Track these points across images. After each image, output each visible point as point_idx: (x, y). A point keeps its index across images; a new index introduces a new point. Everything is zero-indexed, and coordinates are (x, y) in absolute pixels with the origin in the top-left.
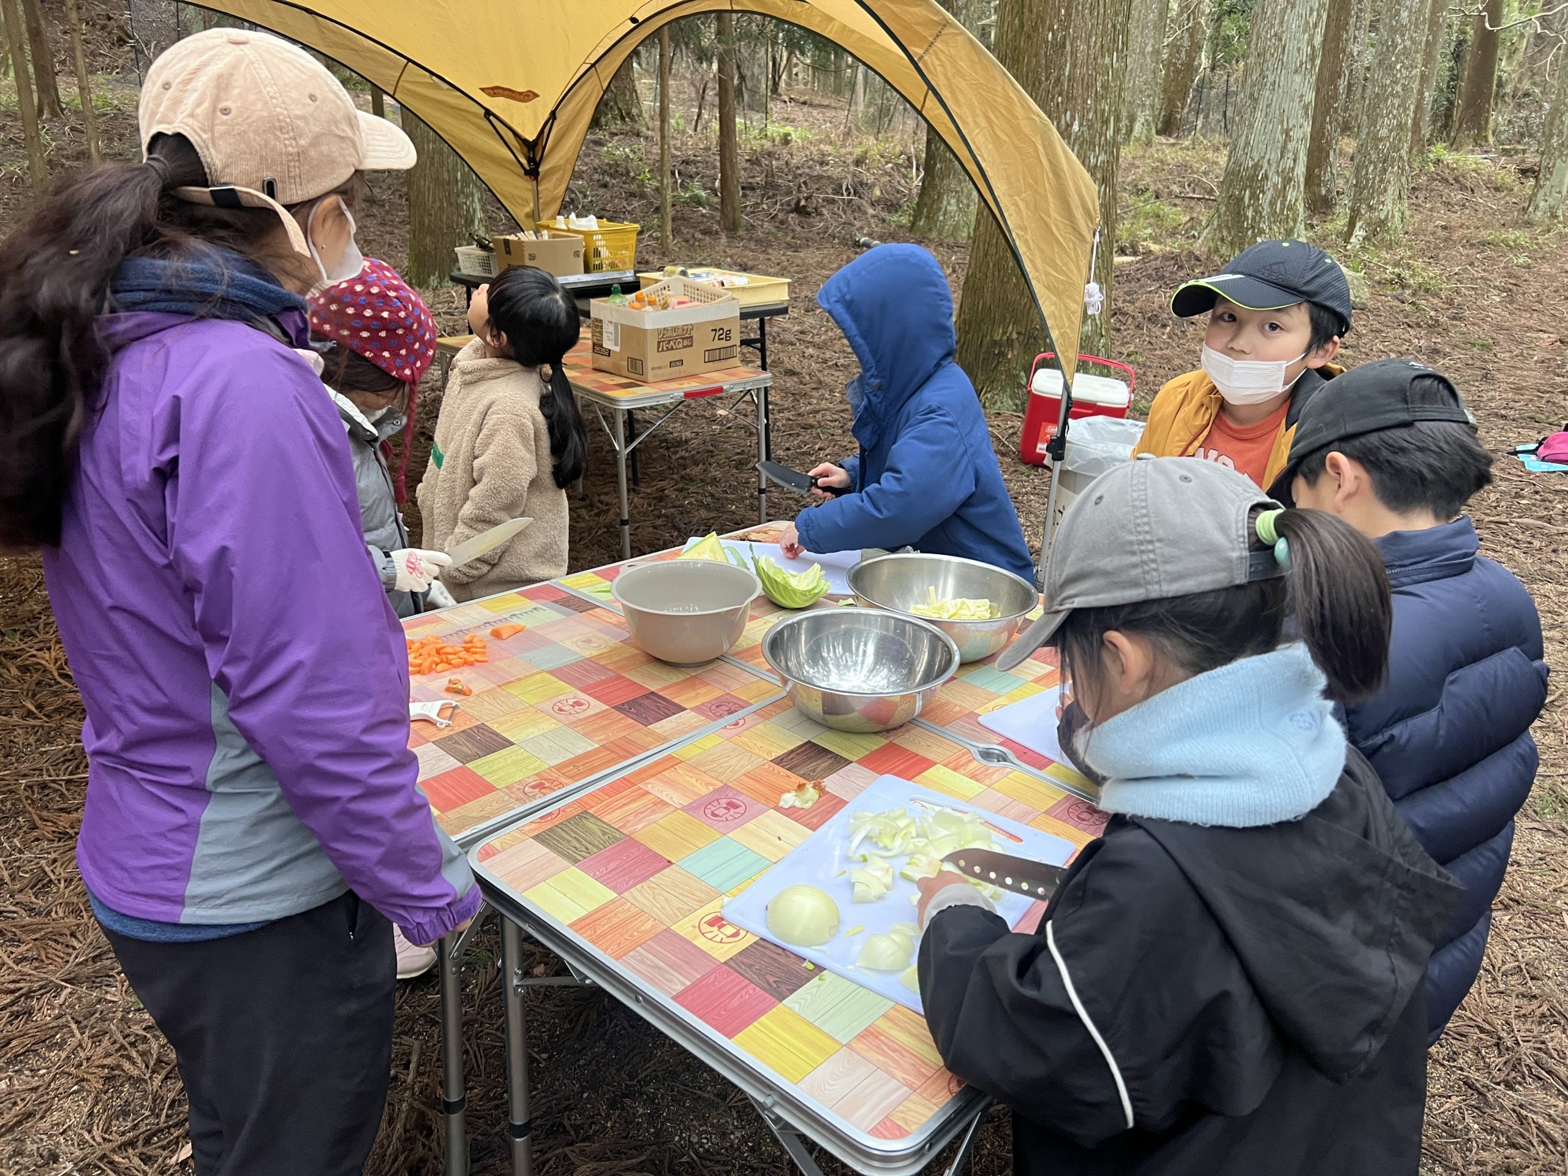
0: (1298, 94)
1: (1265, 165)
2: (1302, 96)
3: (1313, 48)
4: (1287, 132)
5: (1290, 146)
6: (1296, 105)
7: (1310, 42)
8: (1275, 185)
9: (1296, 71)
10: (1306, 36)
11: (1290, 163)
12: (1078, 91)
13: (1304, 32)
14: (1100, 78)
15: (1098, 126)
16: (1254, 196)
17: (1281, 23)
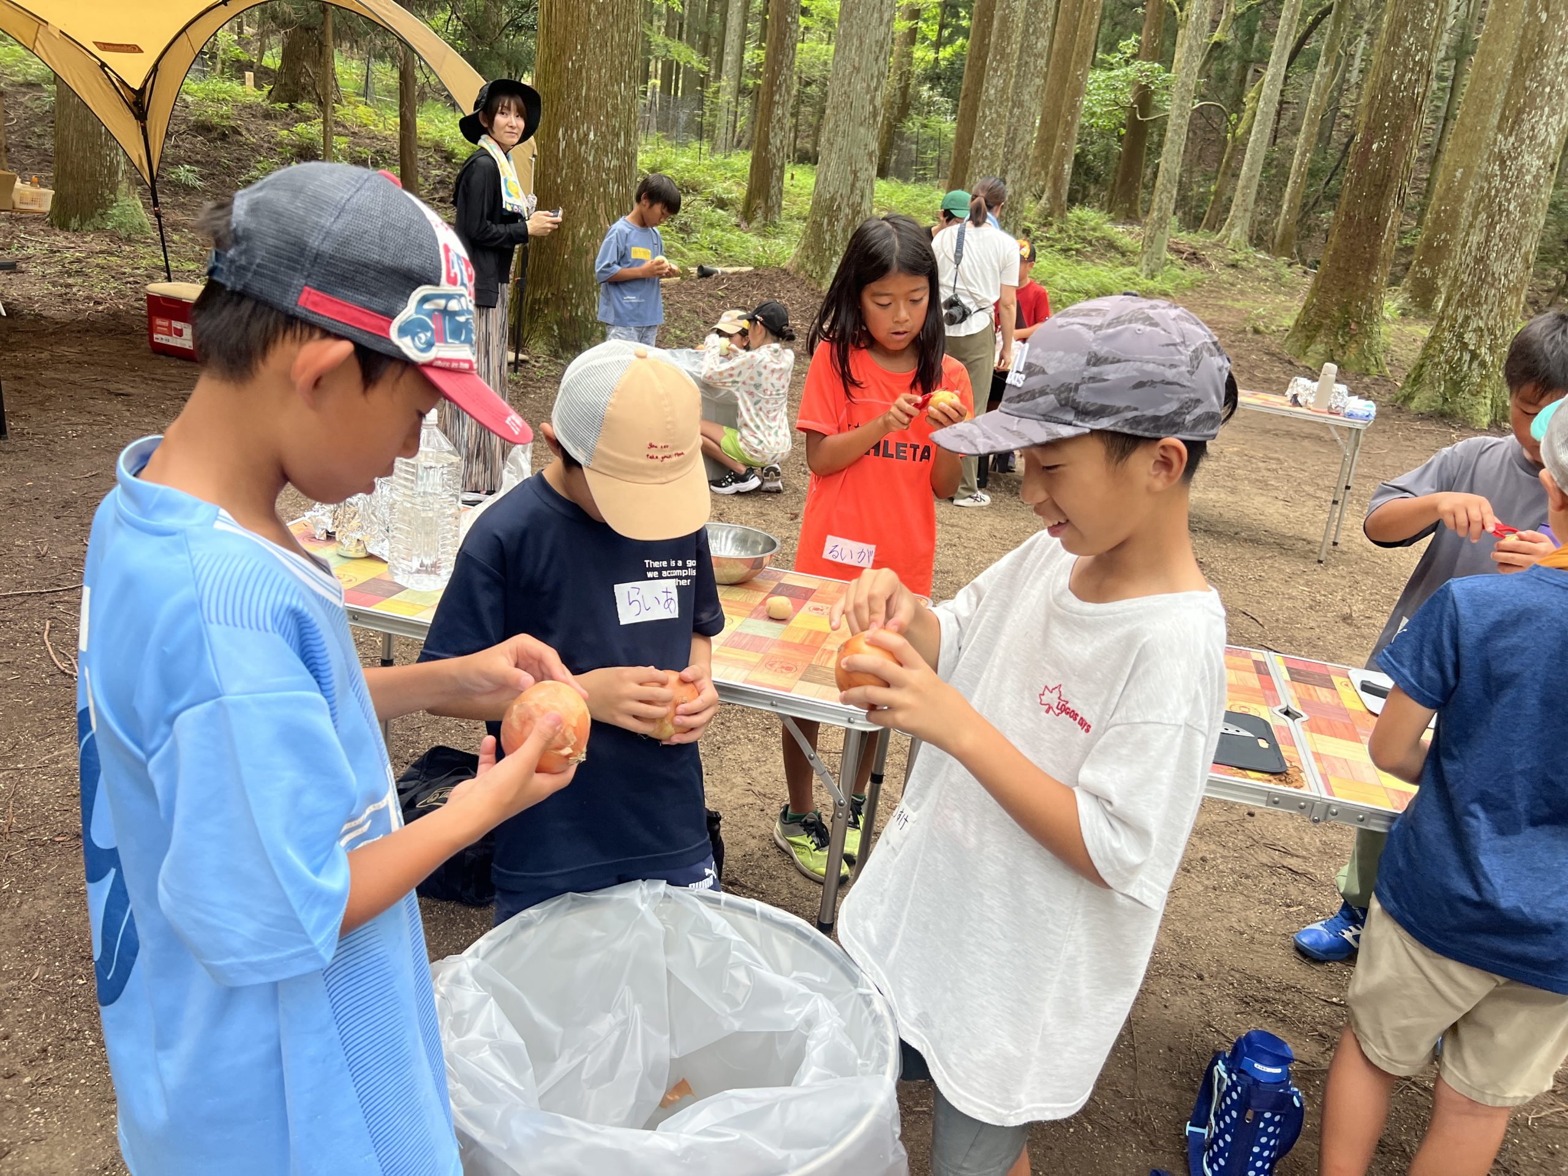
0: (863, 143)
1: (839, 199)
2: (866, 145)
3: (875, 107)
4: (855, 173)
5: (858, 184)
6: (862, 151)
7: (872, 101)
8: (847, 215)
9: (861, 124)
10: (868, 97)
11: (858, 199)
12: (592, 109)
13: (867, 93)
14: (610, 102)
15: (609, 138)
16: (830, 222)
17: (850, 83)
